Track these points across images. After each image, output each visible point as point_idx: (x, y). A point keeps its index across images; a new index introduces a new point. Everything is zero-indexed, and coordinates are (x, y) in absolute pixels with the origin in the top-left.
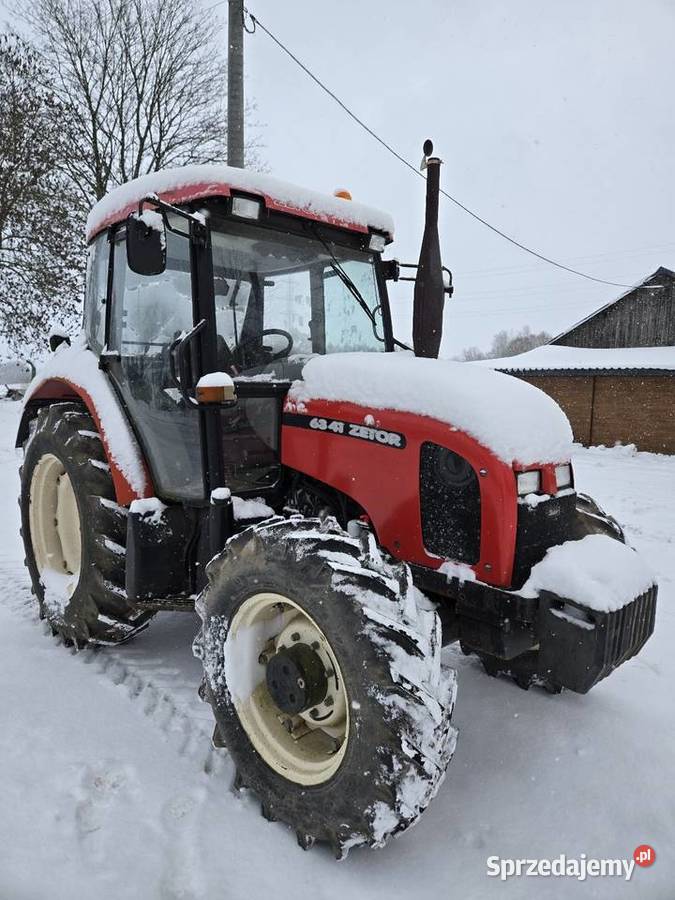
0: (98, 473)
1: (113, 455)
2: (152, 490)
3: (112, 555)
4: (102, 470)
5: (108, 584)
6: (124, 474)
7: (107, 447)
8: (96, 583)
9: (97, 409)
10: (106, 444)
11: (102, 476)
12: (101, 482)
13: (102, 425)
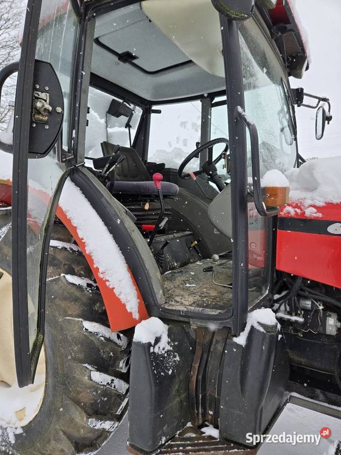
0: (73, 290)
1: (100, 270)
2: (149, 308)
3: (95, 386)
4: (79, 287)
5: (92, 423)
6: (116, 292)
7: (92, 261)
8: (72, 420)
9: (69, 215)
10: (90, 256)
11: (78, 294)
12: (76, 300)
13: (80, 234)
